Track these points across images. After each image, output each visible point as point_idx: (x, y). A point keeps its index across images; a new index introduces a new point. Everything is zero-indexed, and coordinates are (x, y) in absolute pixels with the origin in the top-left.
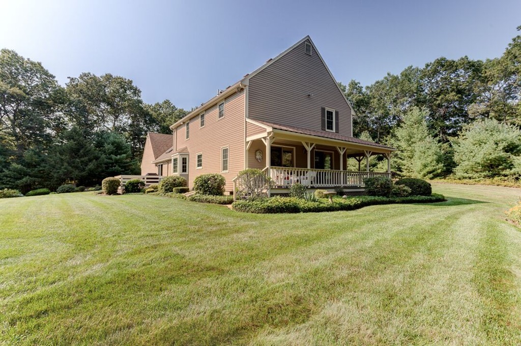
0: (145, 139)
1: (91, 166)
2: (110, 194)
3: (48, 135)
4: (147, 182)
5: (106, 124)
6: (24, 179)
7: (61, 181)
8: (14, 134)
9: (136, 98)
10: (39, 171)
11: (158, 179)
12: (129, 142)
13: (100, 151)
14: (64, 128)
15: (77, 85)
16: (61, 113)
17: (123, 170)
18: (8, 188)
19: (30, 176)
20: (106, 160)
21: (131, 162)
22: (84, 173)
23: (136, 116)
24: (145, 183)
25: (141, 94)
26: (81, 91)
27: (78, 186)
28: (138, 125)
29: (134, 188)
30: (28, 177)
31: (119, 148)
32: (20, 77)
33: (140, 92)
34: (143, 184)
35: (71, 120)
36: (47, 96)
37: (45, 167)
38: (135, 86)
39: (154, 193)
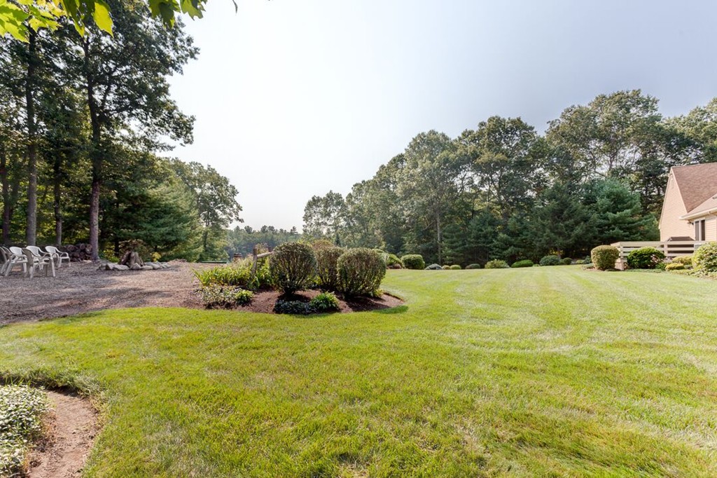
0: (667, 178)
1: (578, 230)
2: (604, 270)
3: (530, 198)
4: (669, 252)
5: (598, 169)
6: (509, 250)
7: (545, 252)
8: (499, 203)
9: (649, 114)
10: (522, 240)
11: (692, 246)
12: (637, 188)
13: (590, 208)
14: (545, 187)
15: (558, 127)
16: (541, 169)
17: (628, 233)
18: (498, 259)
19: (514, 246)
20: (599, 221)
21: (640, 220)
22: (570, 241)
23: (649, 144)
24: (666, 254)
25: (658, 106)
26: (563, 135)
27: (563, 257)
28: (653, 158)
29: (643, 262)
30: (512, 247)
31: (618, 201)
32: (502, 142)
33: (655, 101)
34: (661, 256)
35: (552, 175)
36: (527, 153)
37: (527, 235)
38: (646, 97)
39: (681, 271)
